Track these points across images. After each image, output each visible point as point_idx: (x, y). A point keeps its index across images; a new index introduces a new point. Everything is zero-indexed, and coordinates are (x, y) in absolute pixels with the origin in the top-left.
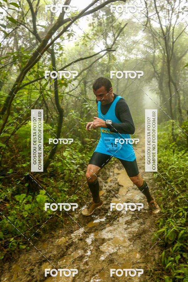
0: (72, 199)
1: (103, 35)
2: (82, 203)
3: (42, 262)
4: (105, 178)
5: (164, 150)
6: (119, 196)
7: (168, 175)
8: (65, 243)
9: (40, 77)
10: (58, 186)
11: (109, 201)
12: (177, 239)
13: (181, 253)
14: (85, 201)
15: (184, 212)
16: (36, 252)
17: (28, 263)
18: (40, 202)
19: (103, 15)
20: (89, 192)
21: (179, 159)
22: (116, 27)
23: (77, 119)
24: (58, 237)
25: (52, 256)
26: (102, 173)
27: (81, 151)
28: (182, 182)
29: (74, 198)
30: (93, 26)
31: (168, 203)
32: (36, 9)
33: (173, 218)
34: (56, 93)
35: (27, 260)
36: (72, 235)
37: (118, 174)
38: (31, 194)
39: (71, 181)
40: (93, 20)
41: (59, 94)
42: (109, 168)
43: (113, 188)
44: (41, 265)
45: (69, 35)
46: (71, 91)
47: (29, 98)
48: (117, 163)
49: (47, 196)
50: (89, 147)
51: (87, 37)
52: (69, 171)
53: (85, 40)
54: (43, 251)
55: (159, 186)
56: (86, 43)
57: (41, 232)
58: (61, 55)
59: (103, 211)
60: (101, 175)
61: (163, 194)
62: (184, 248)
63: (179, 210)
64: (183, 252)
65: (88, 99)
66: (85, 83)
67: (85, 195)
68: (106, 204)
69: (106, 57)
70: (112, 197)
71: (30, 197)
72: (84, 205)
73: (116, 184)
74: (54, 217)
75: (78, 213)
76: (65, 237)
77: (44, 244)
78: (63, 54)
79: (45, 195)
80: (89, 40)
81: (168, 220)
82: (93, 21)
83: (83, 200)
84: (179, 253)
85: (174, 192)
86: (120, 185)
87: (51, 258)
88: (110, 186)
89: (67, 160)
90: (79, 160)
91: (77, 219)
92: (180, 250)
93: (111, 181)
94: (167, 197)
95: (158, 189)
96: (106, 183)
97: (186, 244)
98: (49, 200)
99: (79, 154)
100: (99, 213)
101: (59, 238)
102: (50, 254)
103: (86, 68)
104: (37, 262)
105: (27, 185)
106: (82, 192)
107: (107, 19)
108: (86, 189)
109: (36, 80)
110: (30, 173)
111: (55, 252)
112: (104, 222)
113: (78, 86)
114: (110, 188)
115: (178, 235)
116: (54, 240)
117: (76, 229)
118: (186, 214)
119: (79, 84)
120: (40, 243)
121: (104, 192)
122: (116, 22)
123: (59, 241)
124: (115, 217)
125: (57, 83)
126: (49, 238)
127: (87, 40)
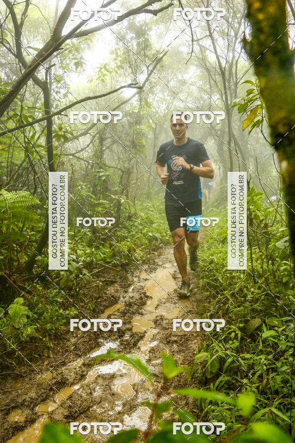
0: (68, 314)
1: (132, 69)
3: (9, 409)
4: (125, 285)
6: (144, 312)
7: (221, 281)
8: (50, 380)
9: (25, 123)
10: (49, 296)
11: (127, 319)
12: (220, 369)
13: (228, 391)
15: (237, 332)
16: (3, 395)
18: (15, 315)
19: (132, 38)
20: (96, 306)
22: (151, 56)
23: (88, 195)
24: (41, 371)
25: (27, 399)
26: (120, 278)
27: (90, 245)
28: (241, 290)
29: (71, 313)
30: (117, 54)
32: (22, 19)
33: (220, 341)
34: (50, 149)
36: (63, 369)
37: (146, 280)
38: (3, 306)
39: (70, 289)
40: (117, 44)
41: (54, 152)
42: (132, 271)
43: (137, 299)
44: (7, 414)
45: (77, 64)
46: (77, 153)
47: (10, 159)
48: (146, 264)
49: (27, 308)
50: (101, 237)
51: (105, 68)
52: (68, 273)
53: (102, 73)
54: (14, 393)
55: (207, 297)
56: (103, 78)
57: (14, 362)
58: (65, 96)
60: (119, 281)
61: (212, 308)
62: (233, 384)
65: (105, 165)
66: (102, 140)
67: (89, 309)
69: (135, 102)
70: (134, 314)
73: (140, 294)
74: (37, 340)
75: (77, 336)
76: (52, 372)
77: (16, 382)
78: (69, 95)
79: (23, 305)
80: (107, 73)
81: (213, 345)
82: (116, 46)
84: (224, 391)
85: (227, 306)
86: (147, 297)
87: (26, 404)
88: (132, 298)
90: (86, 258)
91: (75, 345)
92: (226, 388)
93: (133, 289)
94: (217, 313)
96: (126, 292)
97: (236, 377)
98: (31, 316)
99: (87, 248)
100: (109, 337)
101: (42, 373)
102: (24, 397)
104: (3, 409)
106: (85, 304)
107: (138, 44)
108: (93, 300)
109: (17, 128)
110: (3, 273)
111: (33, 394)
112: (115, 349)
113: (89, 144)
114: (131, 301)
115: (224, 365)
116: (33, 376)
117: (72, 359)
118: (239, 335)
119: (92, 141)
120: (10, 379)
121: (120, 306)
122: (152, 49)
123: (42, 377)
124: (135, 342)
125: (52, 134)
126: (25, 372)
127: (104, 73)
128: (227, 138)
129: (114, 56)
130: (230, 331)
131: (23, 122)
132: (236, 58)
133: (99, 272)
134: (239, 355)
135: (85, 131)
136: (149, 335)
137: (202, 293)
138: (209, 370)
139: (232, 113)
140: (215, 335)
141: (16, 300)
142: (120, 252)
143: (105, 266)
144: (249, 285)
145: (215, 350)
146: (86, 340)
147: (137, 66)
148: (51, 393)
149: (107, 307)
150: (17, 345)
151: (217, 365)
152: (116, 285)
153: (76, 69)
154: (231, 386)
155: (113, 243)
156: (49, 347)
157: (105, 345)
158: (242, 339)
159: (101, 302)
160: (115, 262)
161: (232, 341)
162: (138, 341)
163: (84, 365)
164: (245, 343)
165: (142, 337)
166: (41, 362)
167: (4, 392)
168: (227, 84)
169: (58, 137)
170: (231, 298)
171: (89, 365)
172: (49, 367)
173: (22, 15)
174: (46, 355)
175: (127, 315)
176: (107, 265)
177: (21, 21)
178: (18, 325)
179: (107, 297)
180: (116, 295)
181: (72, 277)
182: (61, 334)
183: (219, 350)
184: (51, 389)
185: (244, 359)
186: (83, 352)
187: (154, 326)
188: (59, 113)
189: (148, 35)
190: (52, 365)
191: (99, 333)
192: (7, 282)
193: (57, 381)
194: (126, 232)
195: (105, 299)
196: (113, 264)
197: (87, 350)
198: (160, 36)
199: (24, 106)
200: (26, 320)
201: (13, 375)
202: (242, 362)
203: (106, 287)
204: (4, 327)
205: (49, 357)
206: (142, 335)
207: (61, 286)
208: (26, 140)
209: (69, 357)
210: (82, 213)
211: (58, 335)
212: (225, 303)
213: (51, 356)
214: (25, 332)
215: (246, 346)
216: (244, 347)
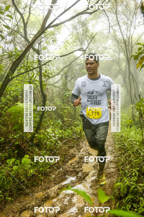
0: (51, 163)
1: (80, 42)
2: (58, 166)
3: (22, 210)
4: (79, 148)
5: (126, 128)
6: (88, 162)
7: (127, 146)
8: (42, 196)
10: (41, 154)
11: (80, 166)
12: (128, 192)
13: (132, 204)
14: (61, 165)
15: (136, 172)
17: (12, 211)
18: (24, 164)
19: (80, 28)
20: (65, 159)
21: (136, 134)
22: (89, 36)
23: (60, 104)
24: (38, 191)
25: (31, 206)
26: (76, 145)
27: (61, 129)
28: (137, 150)
30: (72, 35)
31: (126, 166)
32: (27, 20)
33: (127, 177)
34: (41, 82)
35: (11, 209)
36: (48, 190)
38: (19, 159)
39: (52, 151)
41: (43, 83)
42: (82, 141)
44: (21, 213)
45: (54, 41)
46: (54, 84)
49: (30, 160)
50: (67, 125)
51: (67, 42)
52: (51, 143)
53: (66, 44)
54: (24, 202)
55: (120, 154)
56: (66, 47)
57: (24, 187)
59: (75, 173)
60: (76, 146)
61: (122, 160)
62: (135, 199)
63: (132, 170)
64: (133, 203)
65: (68, 89)
66: (66, 77)
67: (61, 161)
68: (77, 168)
70: (83, 163)
71: (18, 161)
72: (60, 168)
73: (86, 153)
74: (35, 176)
75: (55, 174)
76: (43, 192)
77: (26, 197)
79: (29, 158)
80: (69, 45)
81: (124, 179)
83: (60, 165)
84: (130, 203)
85: (130, 159)
86: (90, 154)
87: (30, 208)
88: (82, 155)
89: (50, 134)
90: (59, 135)
91: (54, 178)
92: (131, 202)
93: (83, 151)
94: (126, 162)
95: (119, 157)
96: (79, 152)
97: (136, 196)
98: (32, 164)
99: (60, 130)
100: (71, 174)
101: (38, 193)
102: (29, 205)
103: (66, 65)
104: (19, 210)
105: (16, 152)
107: (83, 30)
108: (63, 156)
109: (25, 72)
110: (19, 143)
111: (33, 203)
112: (74, 181)
113: (60, 80)
114: (82, 156)
115: (130, 189)
116: (34, 194)
117: (53, 186)
118: (137, 174)
119: (61, 78)
120: (22, 196)
121: (77, 159)
122: (90, 32)
123: (38, 195)
124: (84, 177)
125: (42, 75)
126: (30, 192)
127: (67, 45)
128: (128, 74)
129: (71, 36)
130: (132, 171)
131: (28, 69)
132: (132, 35)
133: (66, 142)
134: (138, 184)
135: (58, 73)
136: (91, 174)
137: (117, 152)
138: (122, 192)
139: (130, 62)
140: (125, 174)
141: (25, 156)
142: (76, 132)
143: (69, 139)
144: (141, 148)
145: (125, 182)
146: (59, 176)
147: (83, 40)
148: (42, 203)
149: (70, 159)
150: (26, 178)
151: (126, 190)
152: (74, 148)
153: (53, 43)
154: (134, 201)
155: (73, 127)
156: (41, 179)
157: (69, 179)
158: (139, 176)
159: (67, 157)
160: (74, 137)
161: (134, 177)
162: (85, 176)
163: (59, 188)
164: (141, 178)
165: (87, 175)
166: (37, 187)
167: (20, 202)
168: (127, 48)
169: (45, 76)
170: (133, 155)
171: (61, 189)
172: (41, 189)
173: (27, 19)
174: (40, 184)
175: (80, 163)
176: (70, 139)
177: (27, 22)
178: (26, 168)
179: (70, 154)
180: (75, 153)
181: (53, 144)
182: (47, 173)
183: (127, 182)
184: (42, 201)
185: (140, 187)
186: (58, 182)
187: (93, 169)
188: (45, 64)
189: (87, 25)
190: (43, 188)
191: (66, 172)
192: (21, 147)
193: (45, 197)
194: (79, 122)
195: (69, 156)
196: (73, 138)
197: (60, 181)
198: (93, 26)
199: (28, 62)
200: (30, 166)
201: (24, 193)
202: (139, 188)
203: (69, 149)
204: (20, 169)
205: (41, 184)
206: (87, 173)
207: (47, 149)
208: (30, 78)
209: (51, 184)
210: (57, 113)
211: (46, 173)
212: (129, 157)
213: (43, 184)
214: (30, 172)
215: (141, 180)
216: (140, 180)
